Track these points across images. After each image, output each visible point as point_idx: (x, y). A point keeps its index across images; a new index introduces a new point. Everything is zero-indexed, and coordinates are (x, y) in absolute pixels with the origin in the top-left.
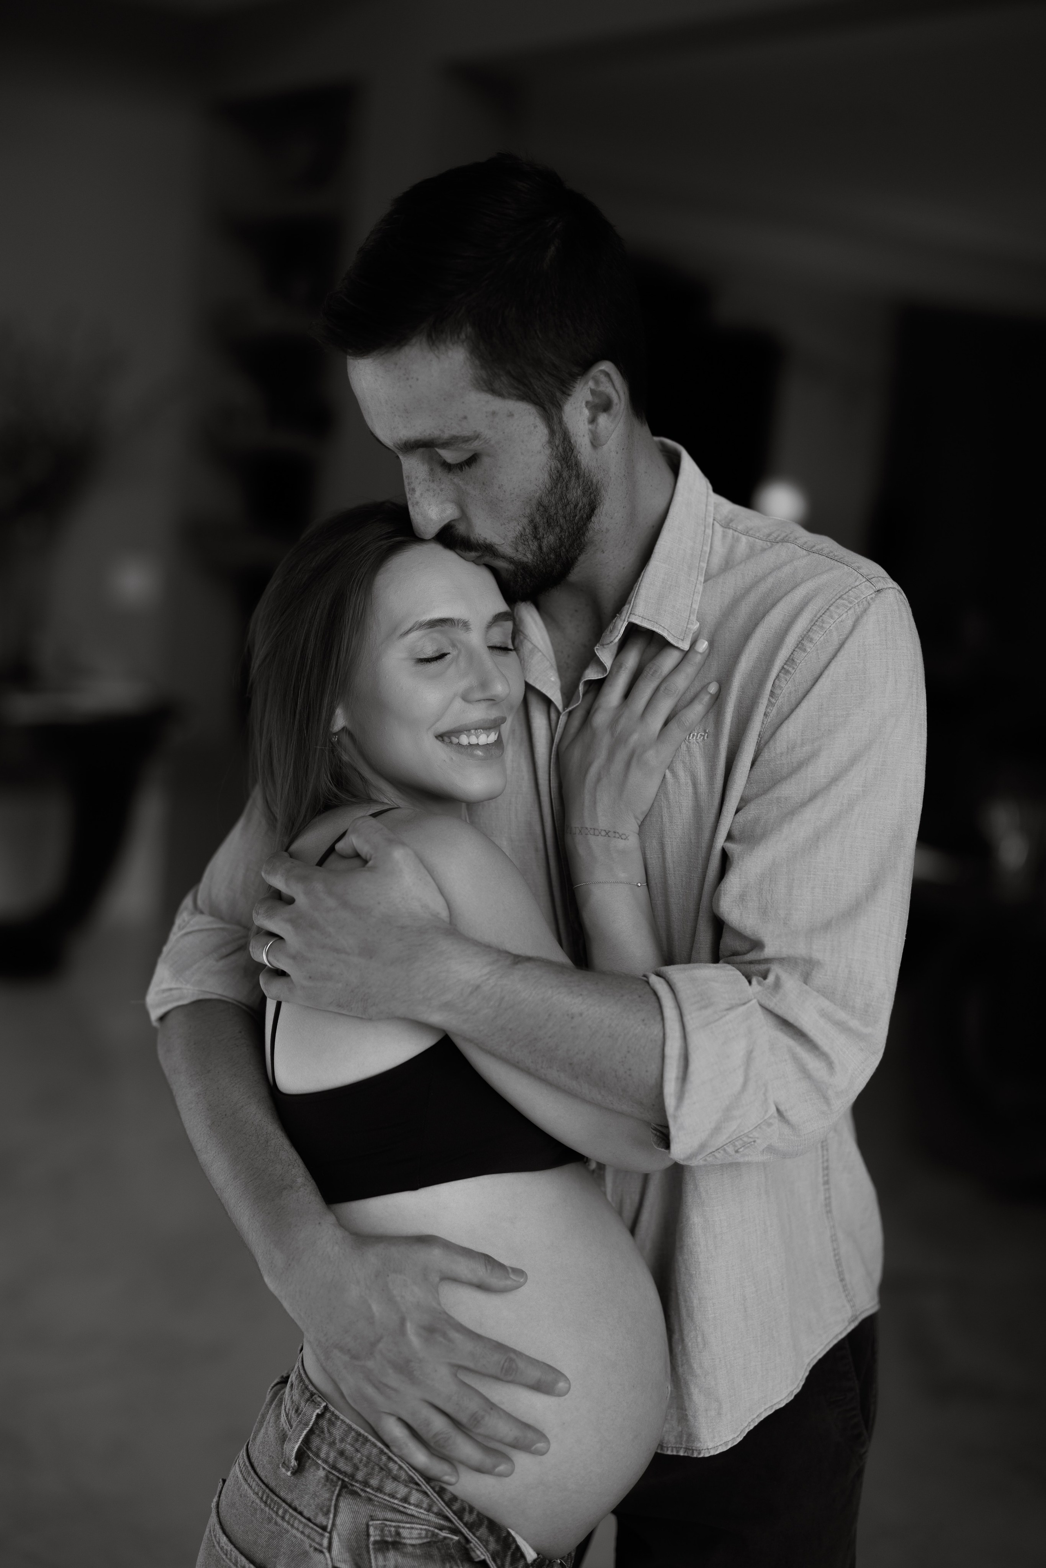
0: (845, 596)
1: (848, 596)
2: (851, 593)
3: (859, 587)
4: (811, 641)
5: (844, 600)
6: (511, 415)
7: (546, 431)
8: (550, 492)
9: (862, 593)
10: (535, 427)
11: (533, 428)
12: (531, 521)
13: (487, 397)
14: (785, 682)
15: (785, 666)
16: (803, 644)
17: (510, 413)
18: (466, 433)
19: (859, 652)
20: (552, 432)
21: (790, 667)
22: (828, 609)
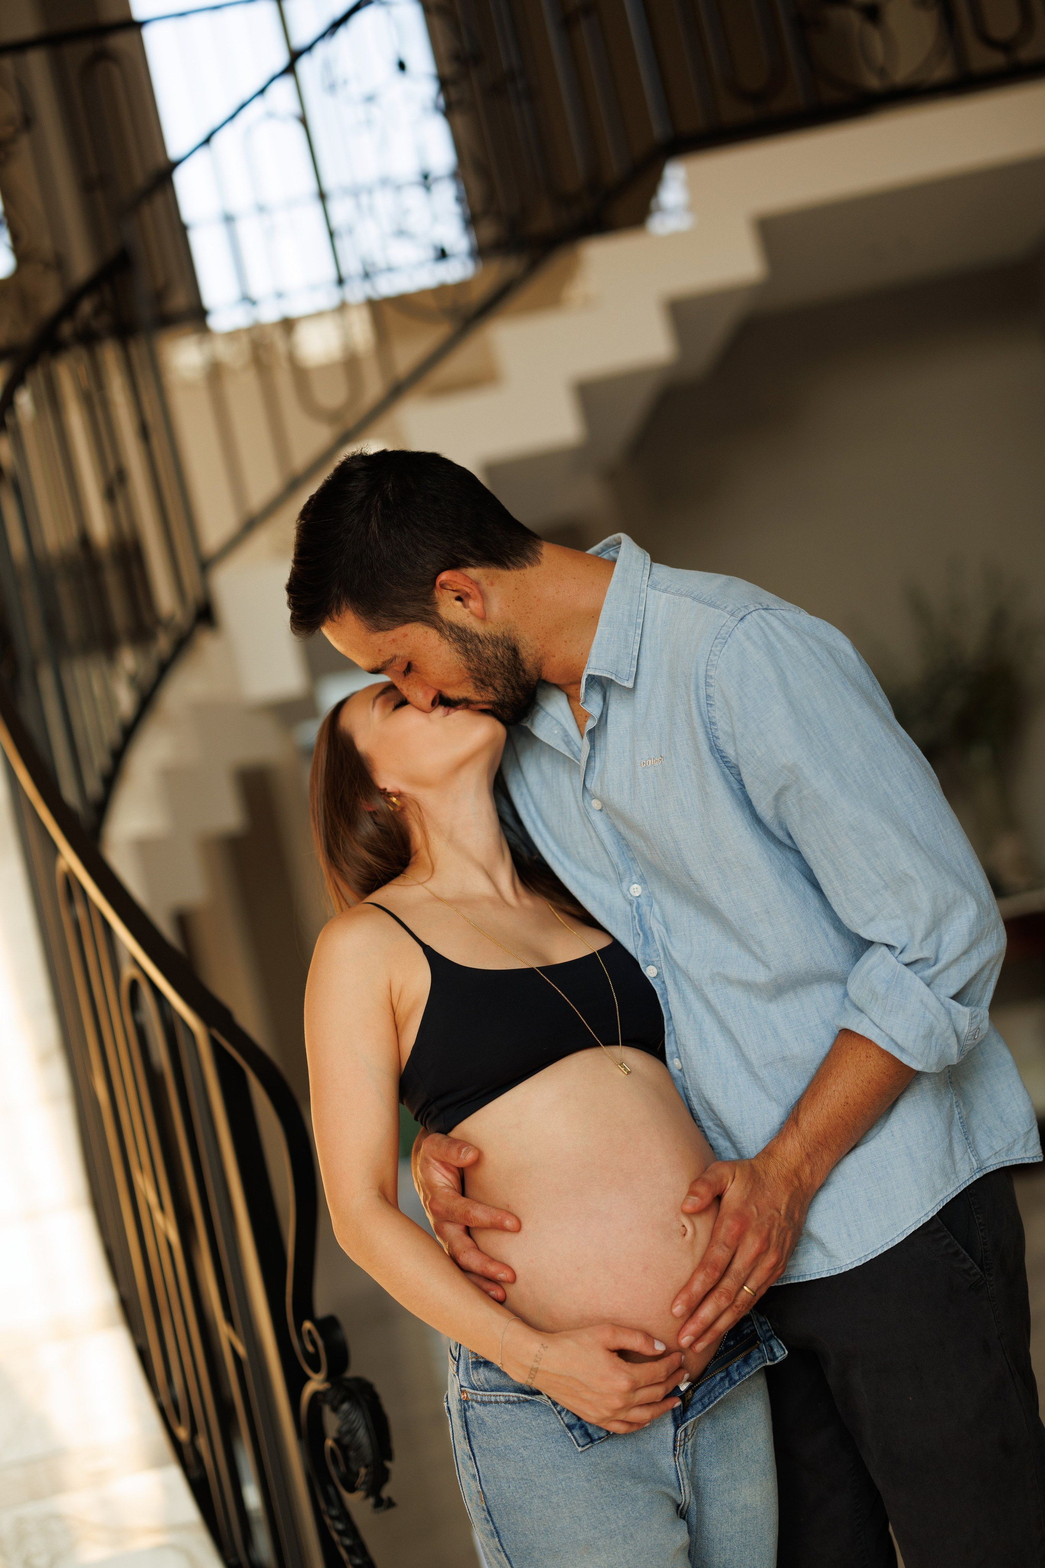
0: (718, 636)
1: (721, 635)
2: (722, 632)
3: (726, 624)
4: (711, 677)
5: (719, 639)
6: (405, 635)
7: (435, 631)
8: (469, 659)
9: (730, 627)
10: (427, 633)
11: (425, 635)
12: (476, 678)
13: (381, 634)
14: (714, 712)
15: (708, 702)
16: (708, 682)
17: (404, 634)
18: (388, 658)
19: (754, 670)
20: (440, 630)
21: (710, 701)
22: (711, 650)
